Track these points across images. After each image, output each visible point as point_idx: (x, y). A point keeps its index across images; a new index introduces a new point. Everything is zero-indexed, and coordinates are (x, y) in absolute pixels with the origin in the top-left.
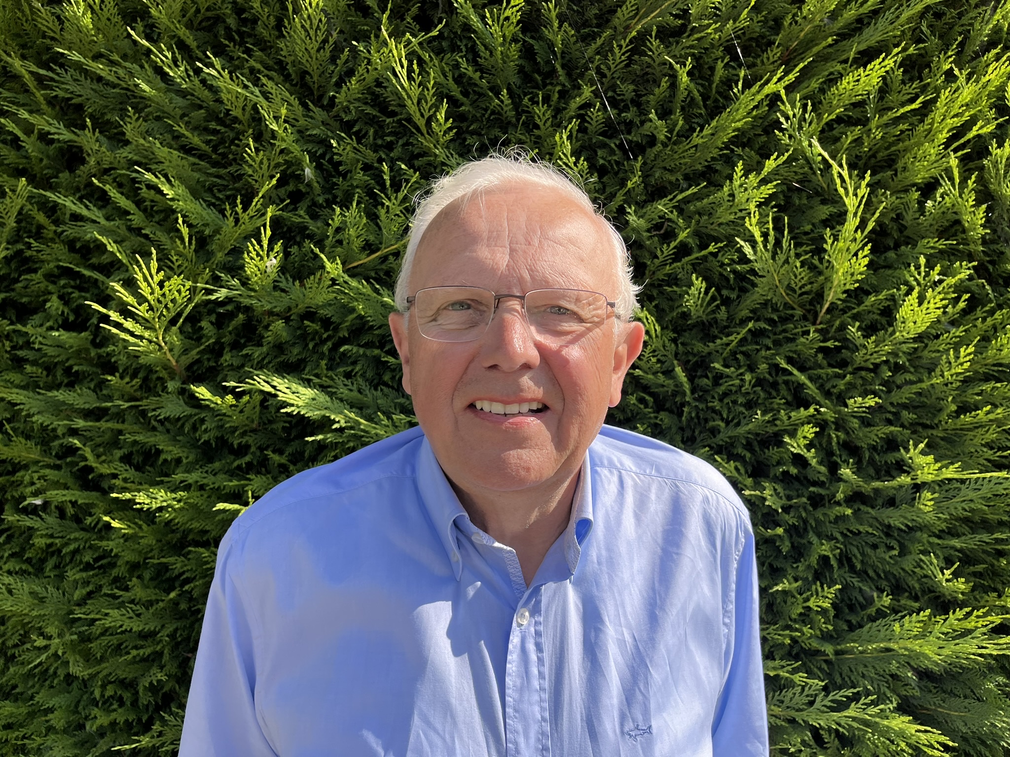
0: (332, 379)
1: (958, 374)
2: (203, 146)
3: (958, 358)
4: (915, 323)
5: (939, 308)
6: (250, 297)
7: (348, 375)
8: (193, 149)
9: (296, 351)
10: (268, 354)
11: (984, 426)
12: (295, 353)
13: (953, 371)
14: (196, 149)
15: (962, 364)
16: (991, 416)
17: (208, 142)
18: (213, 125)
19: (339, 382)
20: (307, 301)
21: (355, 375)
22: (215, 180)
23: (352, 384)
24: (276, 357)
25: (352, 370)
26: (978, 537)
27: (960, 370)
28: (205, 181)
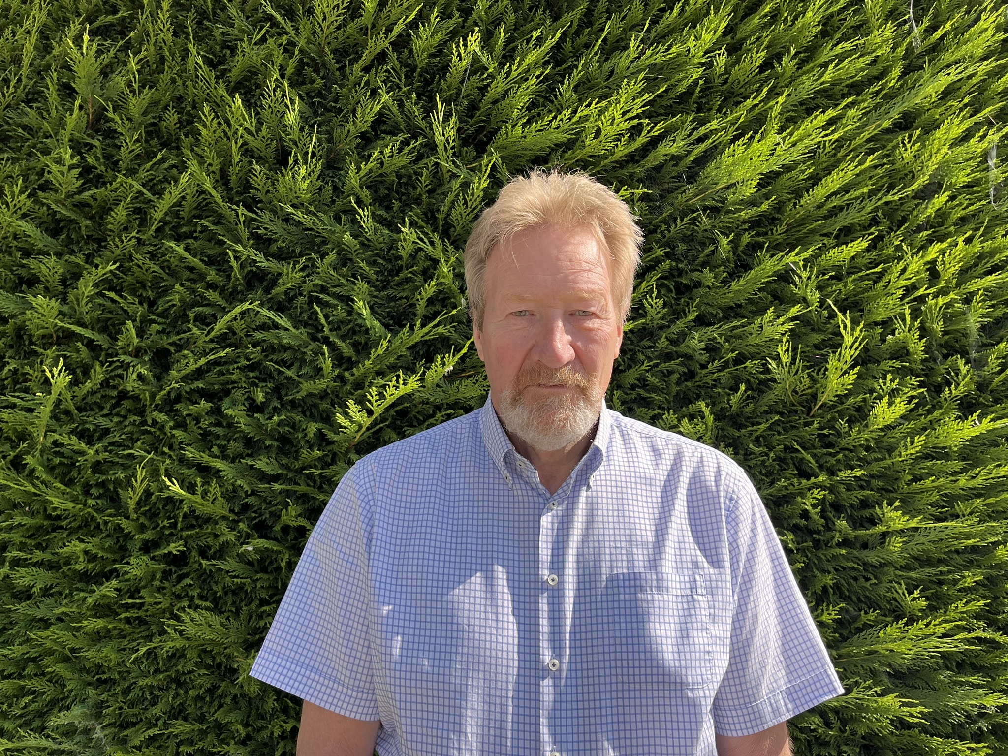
26: (927, 570)
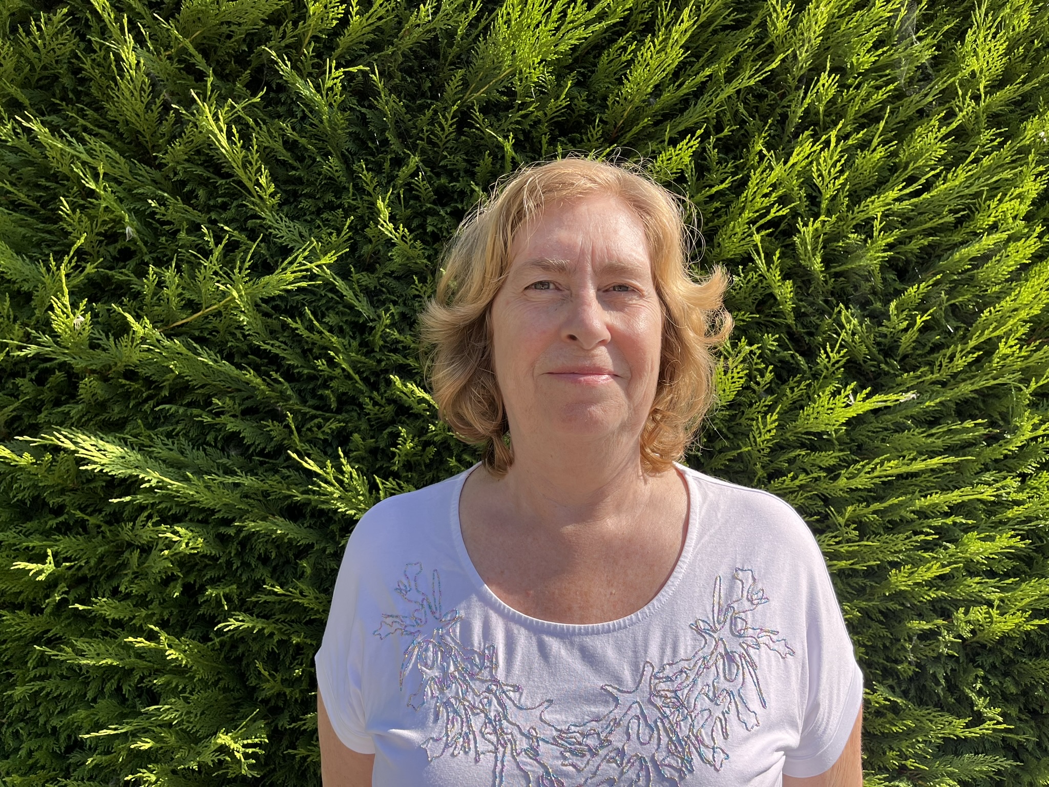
0: (151, 440)
1: (768, 441)
2: (31, 202)
3: (765, 426)
4: (724, 390)
5: (741, 378)
6: (65, 354)
7: (169, 435)
8: (21, 205)
9: (116, 410)
10: (88, 412)
11: (792, 493)
12: (116, 411)
13: (763, 438)
14: (24, 205)
15: (769, 431)
16: (797, 482)
17: (37, 199)
18: (43, 182)
19: (158, 441)
20: (124, 359)
21: (177, 435)
22: (43, 235)
23: (173, 443)
24: (96, 415)
25: (174, 430)
27: (768, 437)
28: (32, 236)
